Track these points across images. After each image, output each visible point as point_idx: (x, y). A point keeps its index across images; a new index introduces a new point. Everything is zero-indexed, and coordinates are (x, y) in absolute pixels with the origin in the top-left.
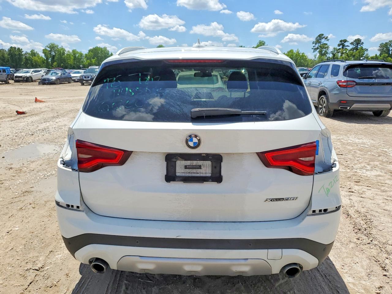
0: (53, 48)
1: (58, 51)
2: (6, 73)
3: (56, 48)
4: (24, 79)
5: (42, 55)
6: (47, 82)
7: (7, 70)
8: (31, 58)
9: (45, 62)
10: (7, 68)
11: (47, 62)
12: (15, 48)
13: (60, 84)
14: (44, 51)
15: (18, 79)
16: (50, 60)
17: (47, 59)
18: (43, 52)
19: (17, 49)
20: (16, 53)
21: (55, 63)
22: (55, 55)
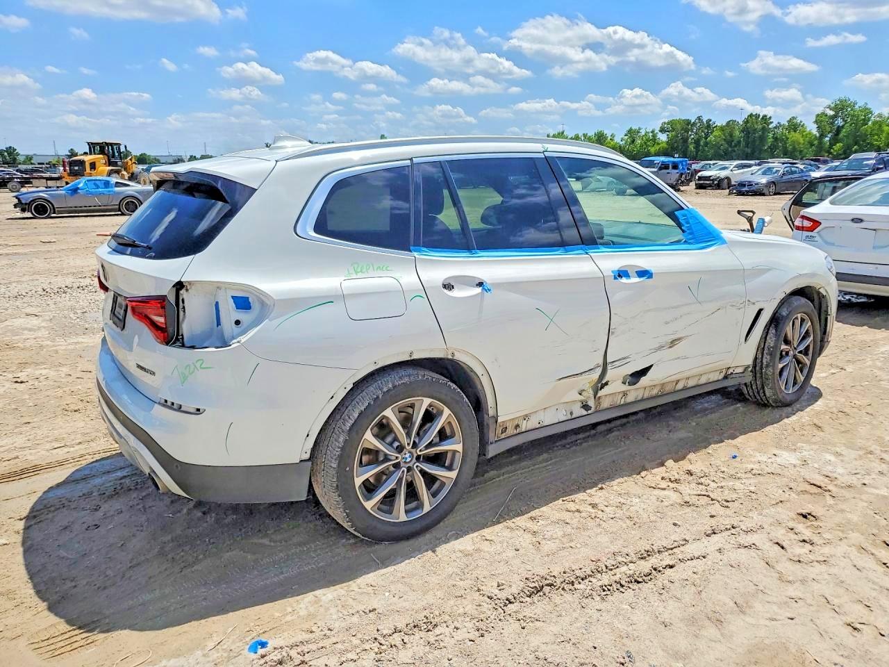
0: (842, 109)
1: (853, 116)
2: (677, 171)
3: (849, 109)
4: (713, 183)
5: (813, 129)
6: (746, 189)
7: (682, 165)
8: (785, 135)
9: (816, 142)
10: (681, 162)
11: (821, 142)
12: (757, 116)
13: (775, 194)
14: (819, 120)
15: (702, 182)
16: (827, 139)
17: (822, 136)
18: (816, 122)
19: (761, 117)
20: (756, 127)
21: (839, 145)
22: (843, 127)
